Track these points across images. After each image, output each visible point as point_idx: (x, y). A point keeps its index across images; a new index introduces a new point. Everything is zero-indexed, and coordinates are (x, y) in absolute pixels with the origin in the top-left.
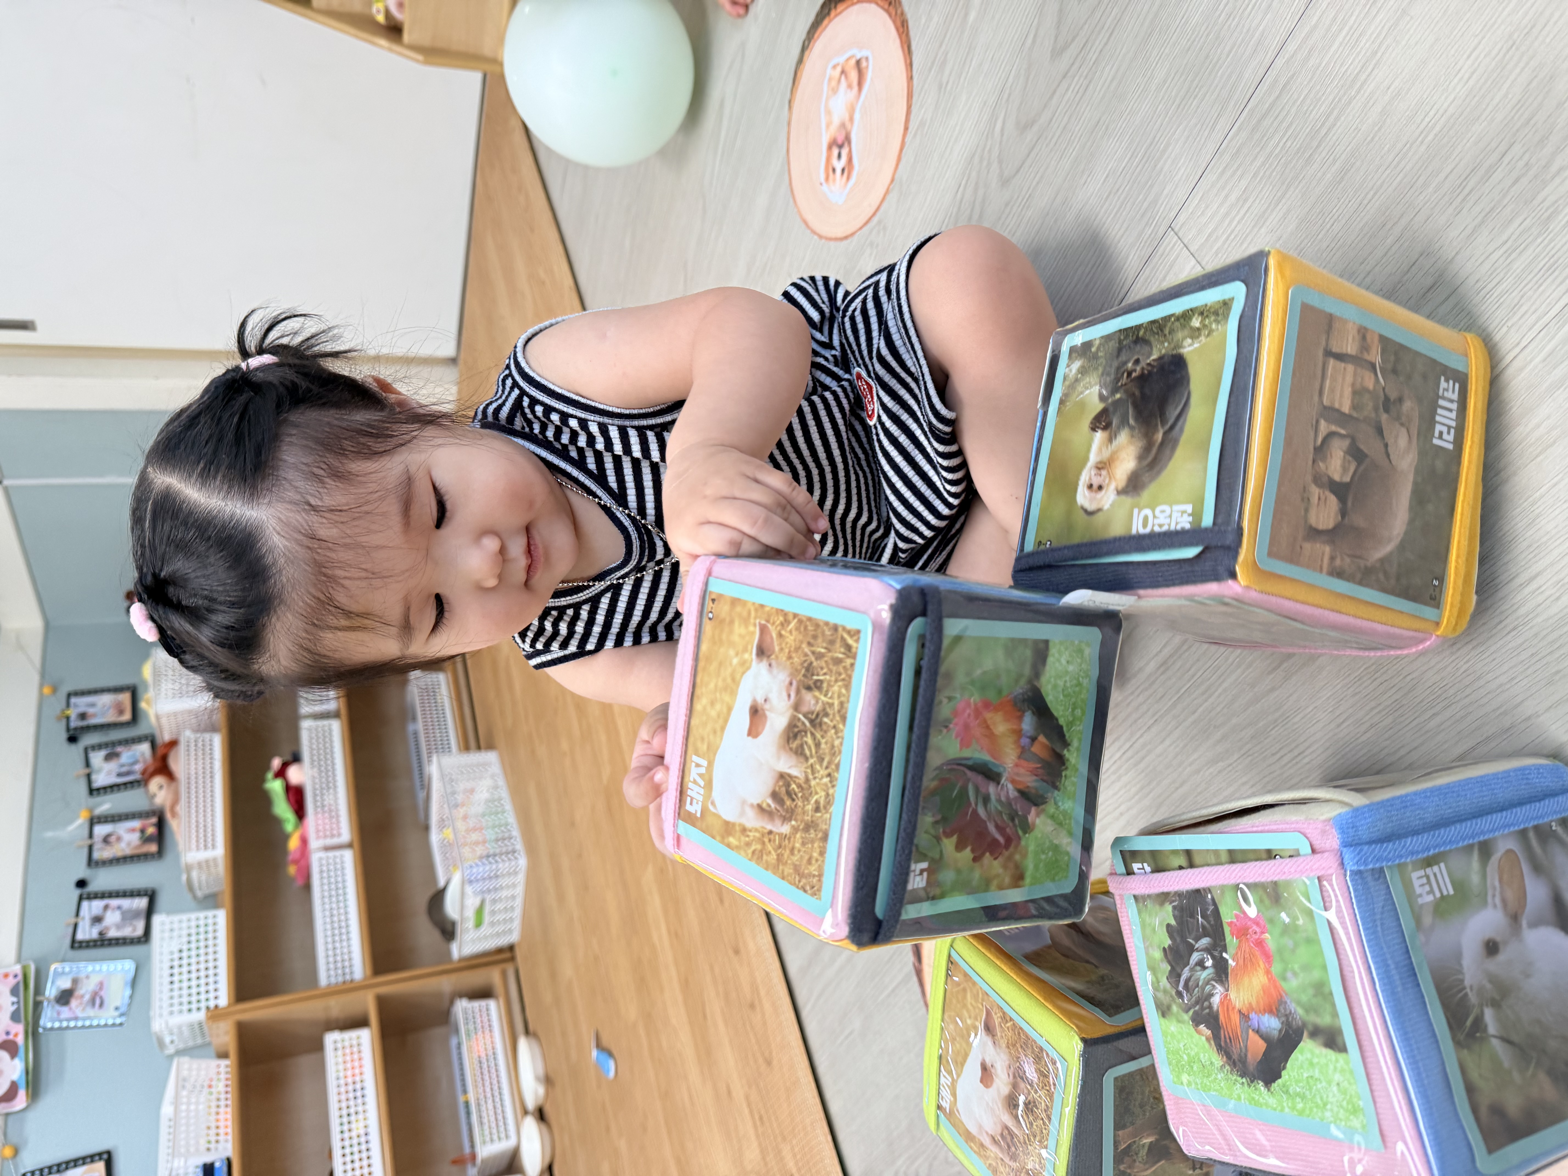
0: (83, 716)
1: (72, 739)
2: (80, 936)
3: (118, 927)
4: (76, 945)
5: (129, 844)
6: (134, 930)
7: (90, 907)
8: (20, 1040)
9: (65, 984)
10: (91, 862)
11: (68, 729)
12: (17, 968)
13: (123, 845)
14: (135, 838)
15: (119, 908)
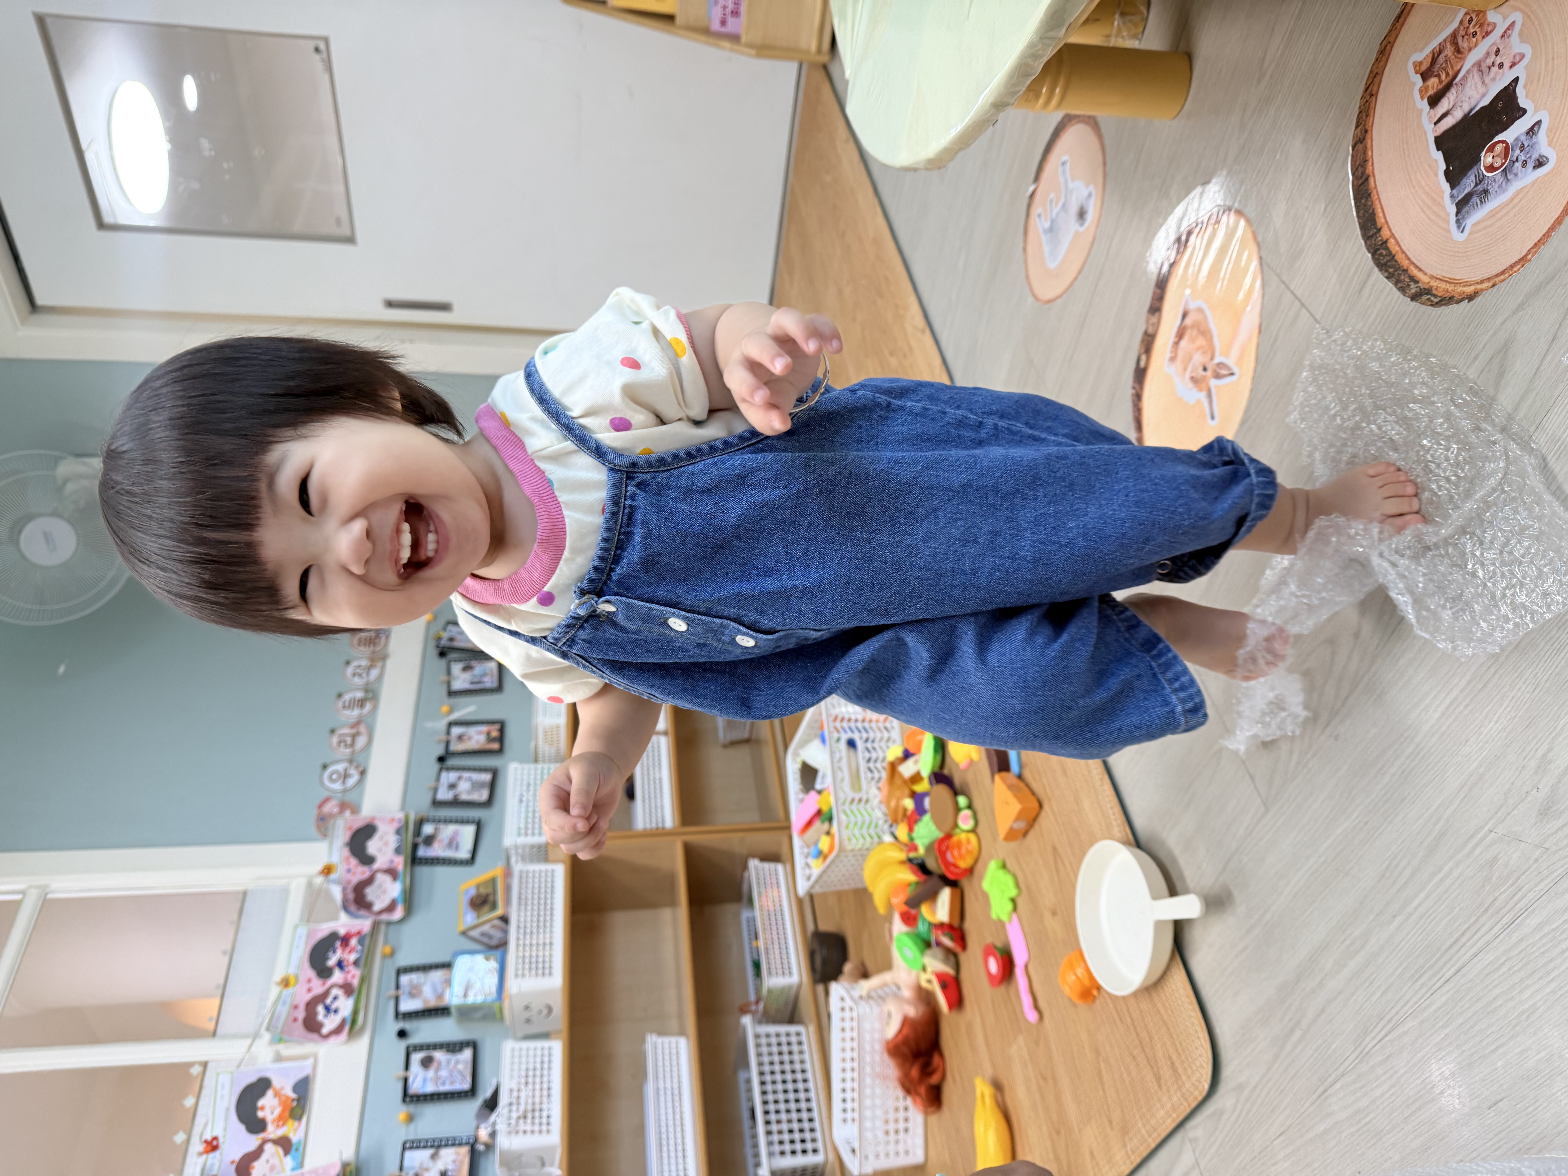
0: (452, 640)
1: (441, 654)
2: (440, 797)
3: (469, 792)
4: (437, 803)
6: (481, 796)
7: (447, 777)
11: (439, 647)
15: (470, 779)
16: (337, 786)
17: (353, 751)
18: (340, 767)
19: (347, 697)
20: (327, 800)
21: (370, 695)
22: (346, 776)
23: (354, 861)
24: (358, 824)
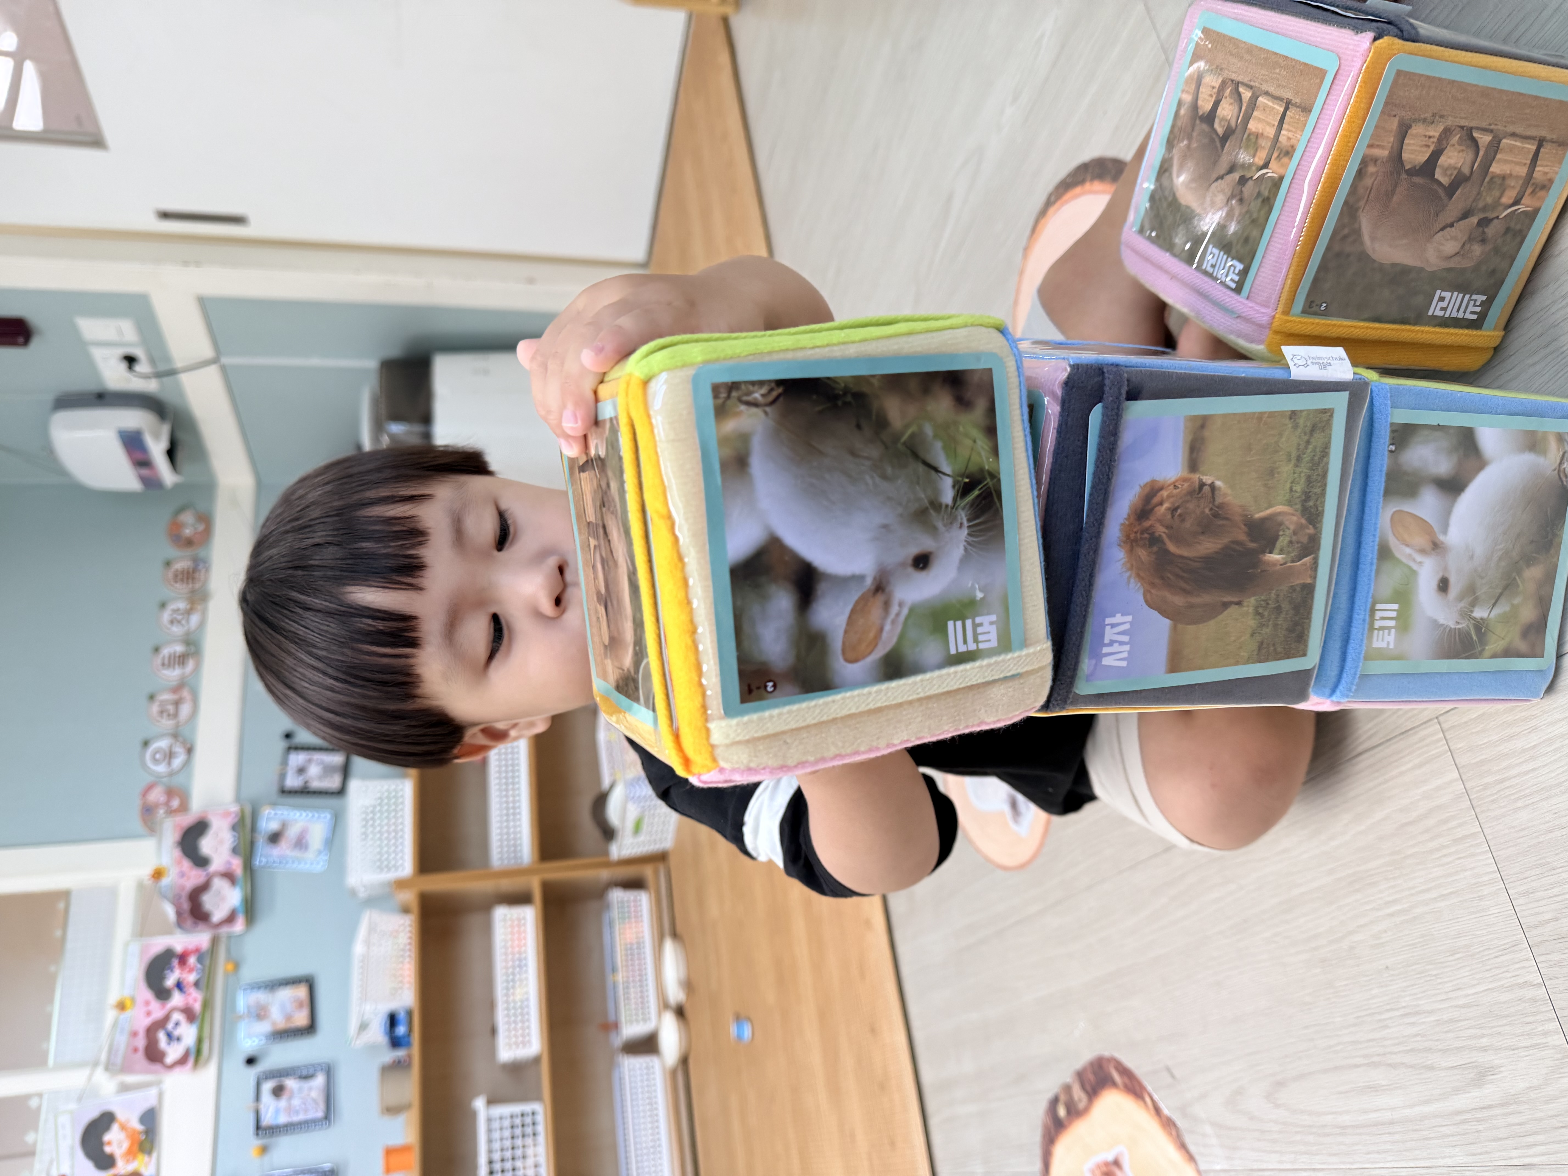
2: (287, 784)
3: (319, 779)
4: (284, 792)
6: (333, 783)
7: (296, 758)
9: (274, 826)
12: (234, 808)
15: (320, 761)
16: (161, 769)
17: (178, 722)
18: (163, 744)
19: (166, 651)
20: (150, 788)
22: (170, 755)
23: (186, 864)
24: (188, 819)
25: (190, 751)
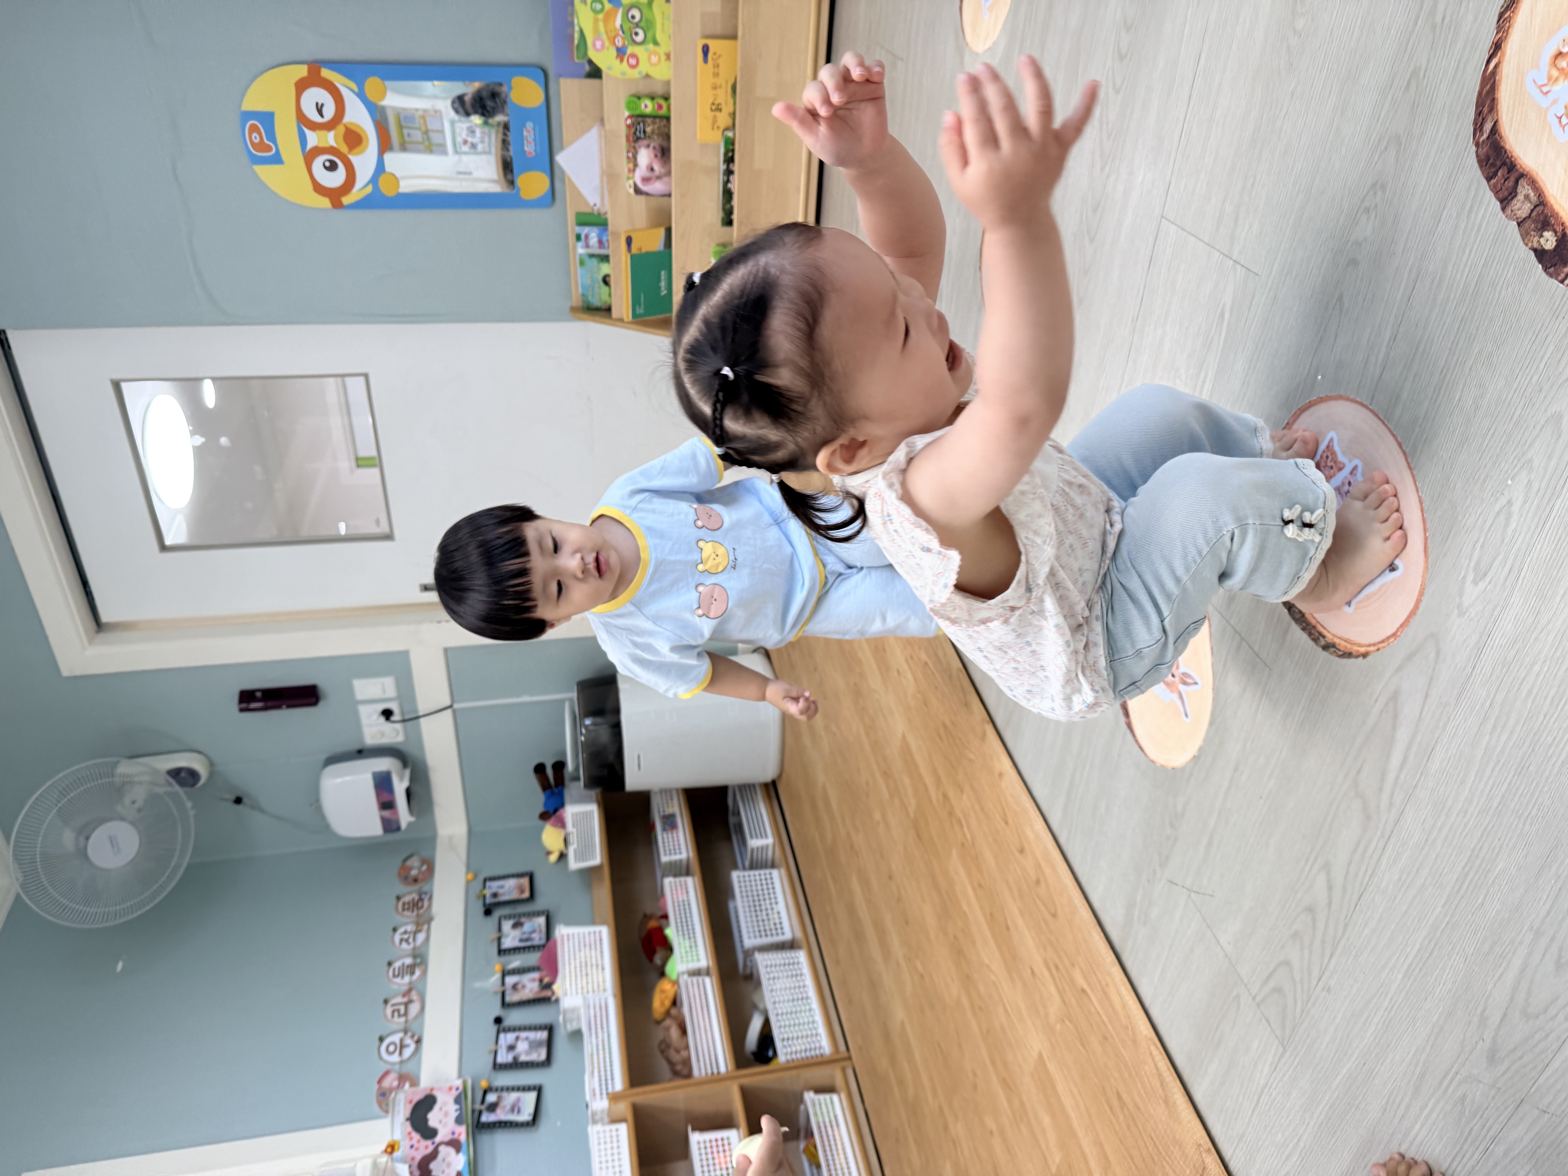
0: (495, 895)
1: (488, 912)
2: (500, 1059)
3: (528, 1053)
4: (497, 1067)
5: (531, 990)
6: (539, 1055)
7: (506, 1038)
8: (463, 1138)
10: (504, 1004)
11: (484, 904)
12: (459, 1083)
13: (527, 991)
14: (535, 986)
15: (527, 1039)
17: (407, 1020)
18: (396, 1038)
19: (397, 965)
20: (386, 1074)
21: (418, 960)
22: (402, 1046)
23: (416, 1136)
24: (418, 1095)
25: (419, 1042)
